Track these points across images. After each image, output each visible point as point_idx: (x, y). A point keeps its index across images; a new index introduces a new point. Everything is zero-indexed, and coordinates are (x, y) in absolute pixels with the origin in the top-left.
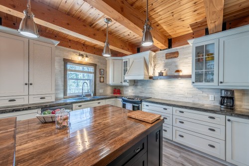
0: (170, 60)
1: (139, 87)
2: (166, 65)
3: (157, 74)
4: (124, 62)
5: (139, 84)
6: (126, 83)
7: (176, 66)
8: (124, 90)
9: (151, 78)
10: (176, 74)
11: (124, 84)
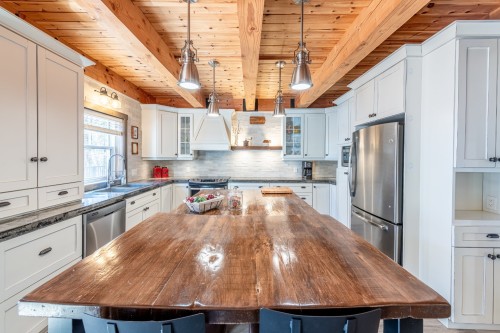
0: (255, 126)
1: (207, 162)
2: (250, 132)
3: (241, 144)
4: (183, 119)
5: (208, 156)
6: (189, 156)
7: (263, 135)
8: (174, 169)
9: (233, 148)
10: (265, 145)
11: (181, 157)
